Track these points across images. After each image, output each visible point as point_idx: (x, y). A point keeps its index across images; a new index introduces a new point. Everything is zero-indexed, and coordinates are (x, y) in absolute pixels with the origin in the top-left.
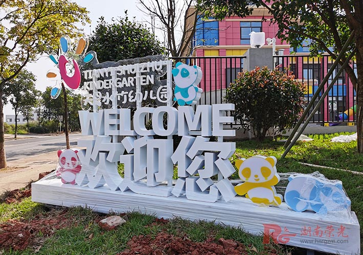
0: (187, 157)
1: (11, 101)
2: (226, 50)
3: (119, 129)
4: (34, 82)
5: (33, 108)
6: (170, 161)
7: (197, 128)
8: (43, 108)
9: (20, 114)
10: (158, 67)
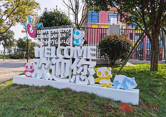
0: (77, 67)
1: (3, 44)
2: (102, 25)
3: (50, 55)
4: (13, 35)
5: (12, 47)
6: (70, 68)
7: (82, 55)
8: (17, 48)
9: (6, 50)
10: (67, 30)
